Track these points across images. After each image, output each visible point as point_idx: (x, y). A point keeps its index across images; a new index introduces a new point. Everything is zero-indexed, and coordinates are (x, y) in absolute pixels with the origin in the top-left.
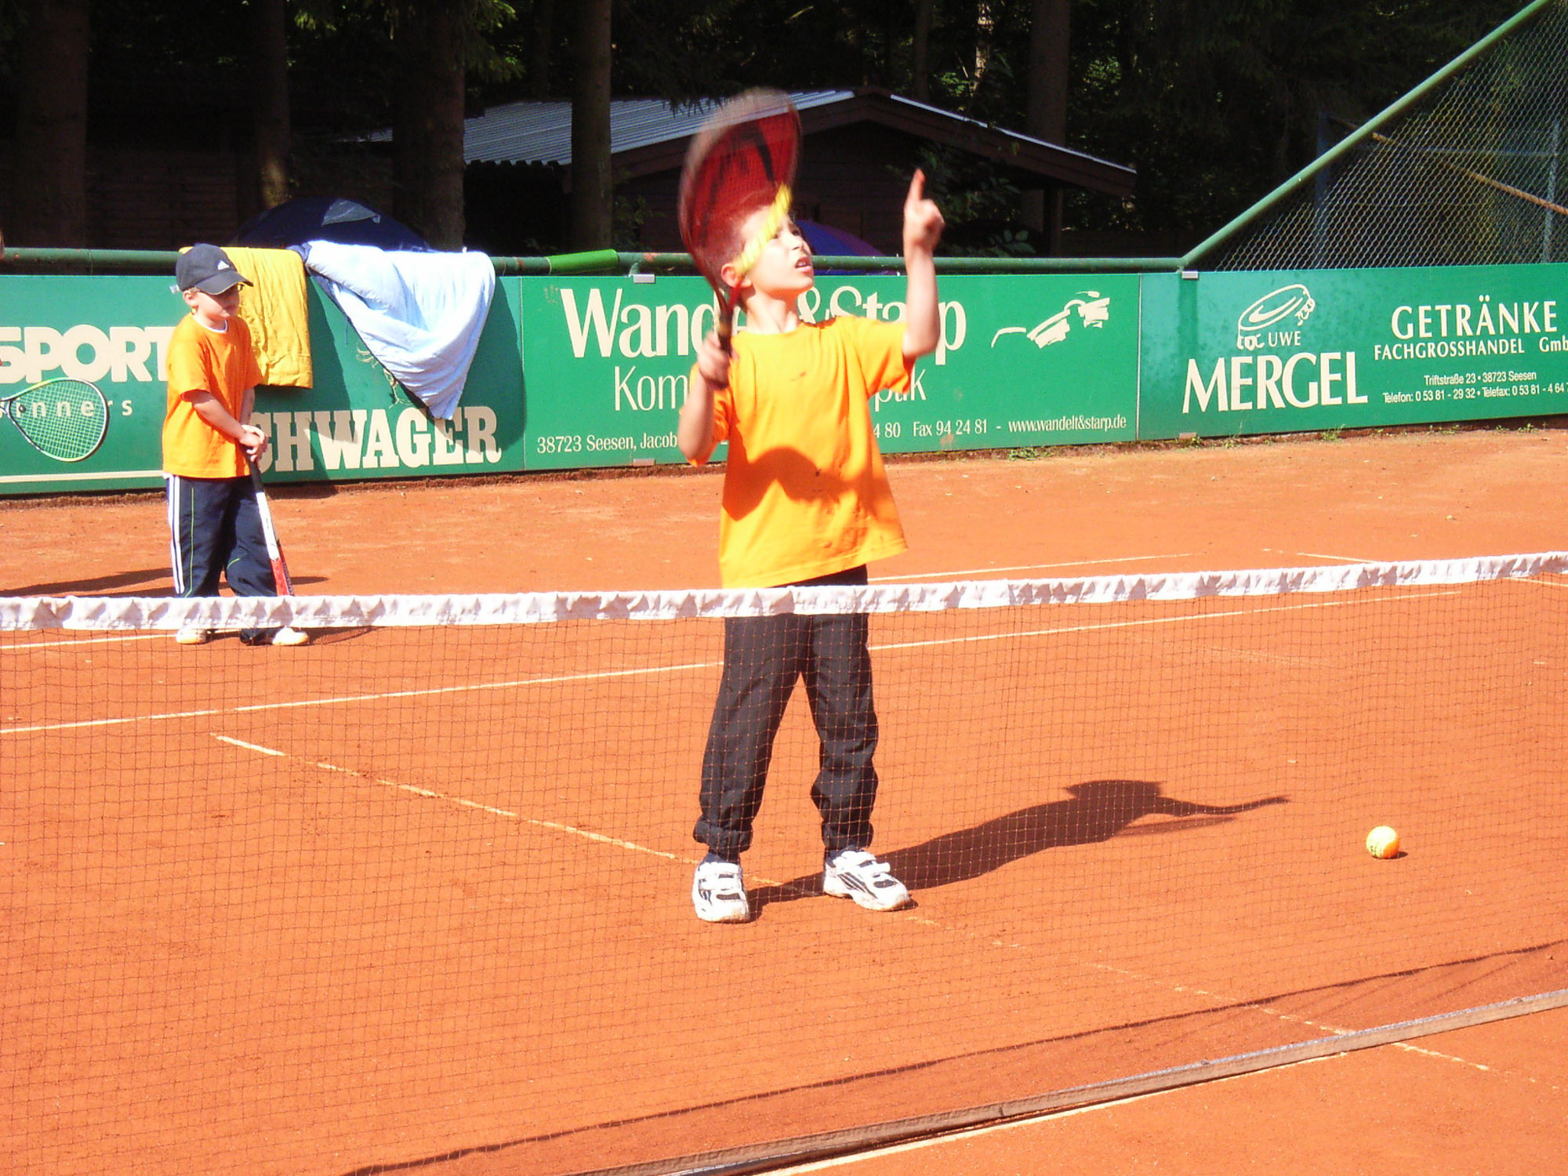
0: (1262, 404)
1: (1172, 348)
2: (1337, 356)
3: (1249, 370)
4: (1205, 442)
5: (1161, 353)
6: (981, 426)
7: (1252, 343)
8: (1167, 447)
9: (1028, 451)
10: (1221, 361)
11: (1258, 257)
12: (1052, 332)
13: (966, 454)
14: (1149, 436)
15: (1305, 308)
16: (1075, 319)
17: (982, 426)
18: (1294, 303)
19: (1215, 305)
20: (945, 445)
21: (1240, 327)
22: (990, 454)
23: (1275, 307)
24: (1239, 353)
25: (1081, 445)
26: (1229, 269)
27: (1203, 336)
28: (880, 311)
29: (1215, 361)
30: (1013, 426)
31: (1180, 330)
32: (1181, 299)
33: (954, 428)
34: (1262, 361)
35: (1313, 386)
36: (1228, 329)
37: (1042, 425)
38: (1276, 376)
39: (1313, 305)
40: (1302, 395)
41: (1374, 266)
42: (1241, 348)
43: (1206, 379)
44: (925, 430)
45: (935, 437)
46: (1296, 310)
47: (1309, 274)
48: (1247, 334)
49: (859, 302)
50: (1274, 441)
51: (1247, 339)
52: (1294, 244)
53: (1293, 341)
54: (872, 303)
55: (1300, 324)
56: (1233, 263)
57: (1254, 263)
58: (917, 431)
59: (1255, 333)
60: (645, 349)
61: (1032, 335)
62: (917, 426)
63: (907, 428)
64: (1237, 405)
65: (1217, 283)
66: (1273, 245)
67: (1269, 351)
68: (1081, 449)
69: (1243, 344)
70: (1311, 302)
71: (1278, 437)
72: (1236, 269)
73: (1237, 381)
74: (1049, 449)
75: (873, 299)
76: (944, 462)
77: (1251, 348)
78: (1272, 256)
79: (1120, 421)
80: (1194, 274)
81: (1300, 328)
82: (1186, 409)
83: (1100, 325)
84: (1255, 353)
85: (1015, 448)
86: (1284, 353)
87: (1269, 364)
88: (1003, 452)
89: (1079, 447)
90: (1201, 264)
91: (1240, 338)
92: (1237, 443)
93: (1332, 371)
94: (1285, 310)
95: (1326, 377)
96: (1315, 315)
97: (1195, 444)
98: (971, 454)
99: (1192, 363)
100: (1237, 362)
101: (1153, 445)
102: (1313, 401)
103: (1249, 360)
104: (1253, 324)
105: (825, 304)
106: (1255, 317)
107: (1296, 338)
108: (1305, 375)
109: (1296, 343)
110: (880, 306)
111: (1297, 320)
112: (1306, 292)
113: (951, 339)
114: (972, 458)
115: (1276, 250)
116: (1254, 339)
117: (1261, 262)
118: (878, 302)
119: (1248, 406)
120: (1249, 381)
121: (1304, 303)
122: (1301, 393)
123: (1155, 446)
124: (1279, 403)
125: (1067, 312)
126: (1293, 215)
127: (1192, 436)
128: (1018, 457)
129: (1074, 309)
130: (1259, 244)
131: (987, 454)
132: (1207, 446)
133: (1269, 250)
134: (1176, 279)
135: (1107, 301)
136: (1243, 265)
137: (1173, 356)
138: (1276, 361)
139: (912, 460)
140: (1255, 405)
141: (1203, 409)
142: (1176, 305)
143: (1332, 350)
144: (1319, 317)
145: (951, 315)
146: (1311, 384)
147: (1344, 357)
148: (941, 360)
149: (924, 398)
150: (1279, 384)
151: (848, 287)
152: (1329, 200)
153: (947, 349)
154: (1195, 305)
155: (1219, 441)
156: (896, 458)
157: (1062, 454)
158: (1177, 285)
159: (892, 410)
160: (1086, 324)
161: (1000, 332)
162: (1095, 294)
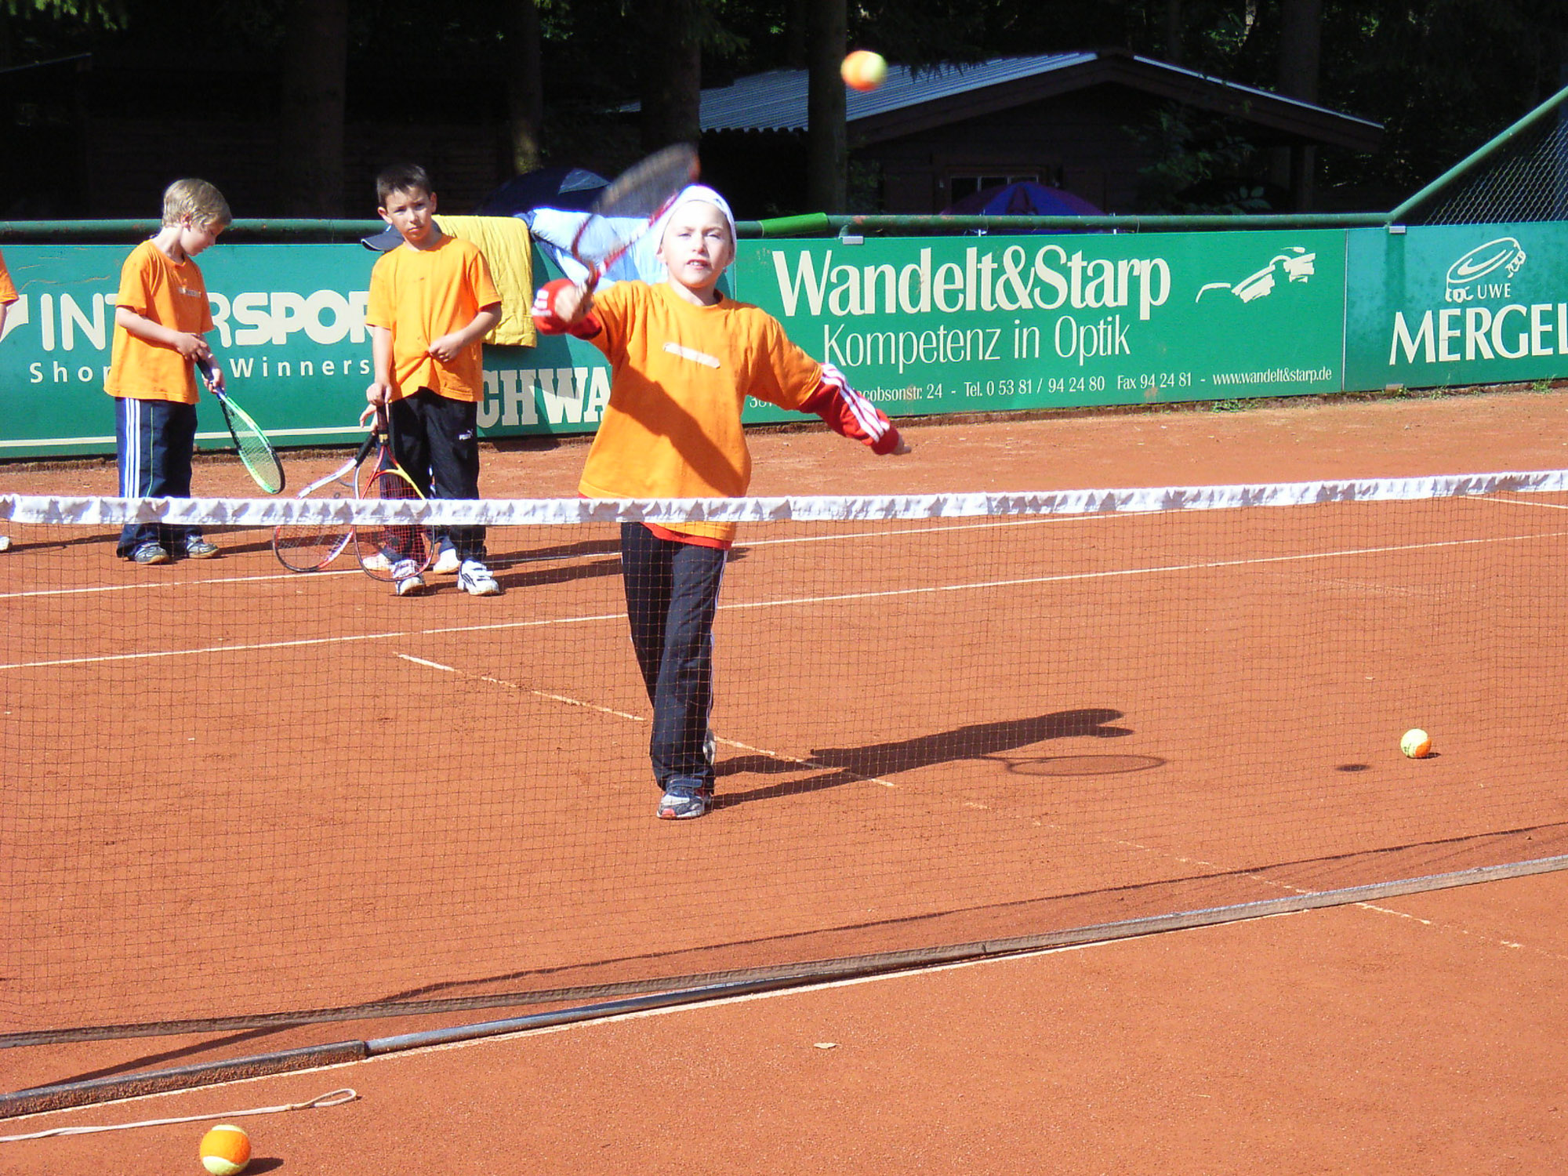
0: (1470, 355)
1: (1379, 301)
2: (1549, 307)
3: (1457, 322)
4: (1412, 394)
5: (1368, 307)
6: (1185, 379)
7: (1460, 295)
8: (1374, 398)
9: (1232, 403)
10: (1429, 314)
11: (1468, 210)
12: (1257, 287)
13: (1170, 406)
14: (1357, 386)
15: (1516, 260)
16: (1280, 274)
17: (1187, 378)
18: (1504, 255)
19: (1423, 259)
20: (1149, 398)
21: (1449, 280)
22: (1194, 406)
23: (1485, 260)
24: (1447, 305)
25: (1287, 397)
26: (1438, 223)
27: (1411, 289)
28: (1084, 269)
29: (1423, 313)
30: (1217, 380)
31: (1387, 284)
32: (1388, 253)
33: (1158, 382)
34: (1471, 313)
35: (1523, 337)
36: (1436, 282)
37: (1246, 378)
38: (1485, 328)
39: (1524, 258)
40: (1512, 346)
42: (1450, 300)
43: (1413, 331)
44: (1129, 384)
45: (1138, 390)
46: (1506, 262)
47: (1522, 227)
48: (1454, 287)
49: (1063, 260)
50: (1483, 391)
51: (1455, 292)
52: (1505, 198)
53: (1502, 293)
54: (1077, 262)
55: (1510, 276)
56: (1441, 218)
58: (1121, 385)
59: (1463, 286)
60: (854, 307)
61: (1236, 291)
62: (1122, 379)
63: (1111, 382)
64: (1444, 356)
65: (1426, 237)
66: (1484, 198)
67: (1477, 303)
68: (1285, 401)
69: (1451, 297)
70: (1522, 254)
71: (1487, 387)
72: (1445, 223)
73: (1445, 333)
74: (1253, 401)
75: (1077, 257)
76: (1148, 414)
77: (1460, 301)
78: (1482, 210)
79: (1326, 374)
80: (1401, 229)
81: (1510, 280)
82: (1392, 361)
83: (1305, 280)
84: (1464, 306)
85: (1219, 401)
86: (1494, 306)
87: (1478, 316)
88: (1207, 405)
89: (1284, 399)
90: (1409, 219)
91: (1448, 290)
92: (1445, 393)
93: (1543, 323)
94: (1495, 263)
95: (1537, 328)
96: (1526, 267)
97: (1401, 395)
98: (1175, 406)
99: (1399, 316)
100: (1445, 314)
101: (1359, 396)
102: (1523, 351)
103: (1457, 312)
104: (1462, 277)
105: (1030, 262)
106: (1464, 270)
107: (1506, 290)
108: (1515, 327)
109: (1506, 295)
110: (1085, 263)
111: (1507, 272)
112: (1516, 244)
113: (1155, 292)
114: (1177, 410)
115: (1487, 204)
116: (1463, 292)
117: (1471, 216)
118: (1083, 260)
119: (1457, 357)
120: (1457, 333)
121: (1514, 255)
122: (1511, 343)
124: (1488, 354)
125: (1272, 268)
126: (1504, 169)
127: (1398, 387)
128: (1222, 409)
129: (1279, 264)
130: (1469, 198)
131: (1191, 405)
132: (1414, 397)
133: (1479, 204)
134: (1384, 233)
135: (1313, 256)
136: (1453, 219)
137: (1380, 309)
138: (1485, 313)
139: (1116, 412)
140: (1463, 356)
141: (1411, 361)
142: (1383, 258)
143: (1544, 302)
144: (1529, 270)
145: (1155, 272)
146: (1521, 335)
147: (1555, 308)
148: (1145, 314)
149: (1128, 352)
150: (1488, 335)
151: (1053, 245)
152: (1541, 154)
153: (1151, 304)
154: (1402, 260)
155: (1427, 392)
156: (1100, 411)
157: (1267, 405)
158: (1385, 240)
159: (1096, 365)
160: (1291, 279)
161: (1205, 287)
162: (1301, 250)
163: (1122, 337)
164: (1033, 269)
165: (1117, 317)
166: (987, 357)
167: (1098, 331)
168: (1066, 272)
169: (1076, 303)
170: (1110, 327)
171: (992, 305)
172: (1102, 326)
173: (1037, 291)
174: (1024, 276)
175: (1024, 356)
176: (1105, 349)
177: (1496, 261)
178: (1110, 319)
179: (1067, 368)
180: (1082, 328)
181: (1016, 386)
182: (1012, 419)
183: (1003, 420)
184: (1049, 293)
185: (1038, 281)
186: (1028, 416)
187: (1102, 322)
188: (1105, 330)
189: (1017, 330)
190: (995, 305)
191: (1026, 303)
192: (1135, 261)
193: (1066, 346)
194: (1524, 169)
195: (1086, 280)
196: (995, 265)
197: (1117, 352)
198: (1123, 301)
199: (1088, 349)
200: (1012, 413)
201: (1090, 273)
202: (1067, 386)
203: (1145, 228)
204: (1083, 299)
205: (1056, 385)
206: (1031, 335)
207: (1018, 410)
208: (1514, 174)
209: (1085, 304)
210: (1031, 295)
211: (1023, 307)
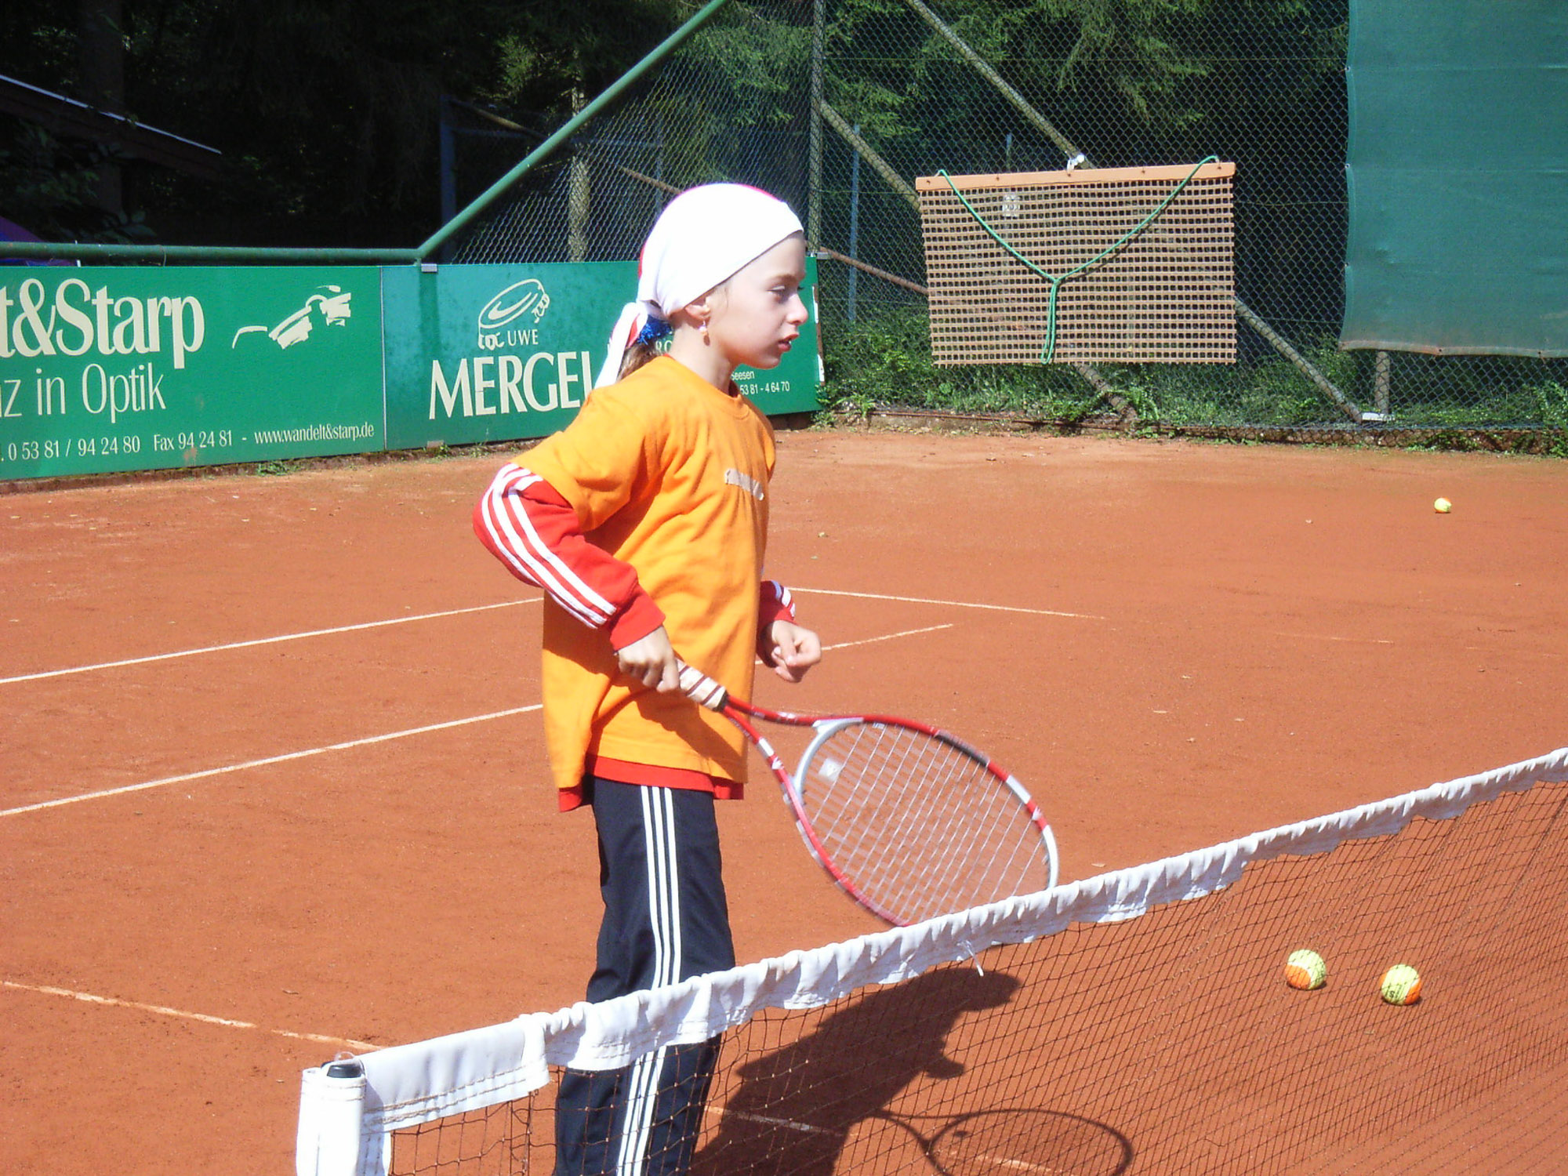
0: (505, 408)
1: (415, 350)
2: (573, 355)
3: (491, 372)
4: (453, 451)
5: (406, 354)
6: (226, 438)
7: (492, 342)
8: (416, 457)
9: (277, 465)
10: (464, 361)
11: (491, 248)
12: (294, 331)
13: (211, 470)
14: (398, 445)
15: (540, 304)
16: (316, 316)
17: (227, 437)
18: (530, 299)
19: (455, 301)
20: (190, 459)
21: (480, 325)
22: (237, 469)
23: (512, 303)
24: (481, 353)
25: (330, 457)
26: (464, 262)
27: (446, 336)
28: (111, 308)
29: (458, 361)
30: (259, 437)
31: (422, 329)
32: (422, 293)
33: (197, 441)
34: (503, 361)
35: (552, 388)
36: (468, 327)
37: (288, 436)
38: (517, 379)
39: (548, 302)
40: (543, 398)
41: (600, 260)
42: (483, 347)
43: (450, 380)
44: (166, 444)
45: (177, 452)
46: (532, 306)
47: (544, 267)
48: (486, 332)
49: (87, 298)
50: (519, 448)
51: (487, 338)
52: (524, 235)
53: (531, 340)
54: (102, 299)
55: (536, 321)
56: (467, 256)
57: (488, 255)
58: (158, 445)
59: (494, 331)
61: (273, 335)
62: (158, 439)
63: (147, 443)
64: (481, 410)
65: (455, 276)
66: (506, 235)
67: (508, 351)
68: (330, 461)
69: (484, 344)
70: (545, 297)
71: (522, 444)
72: (471, 262)
73: (480, 384)
74: (298, 462)
75: (102, 293)
76: (192, 479)
77: (492, 348)
78: (505, 248)
79: (368, 430)
80: (432, 267)
81: (537, 326)
82: (432, 416)
83: (342, 323)
84: (496, 353)
85: (262, 462)
86: (524, 353)
87: (510, 364)
88: (250, 467)
89: (329, 458)
90: (436, 256)
91: (481, 336)
92: (484, 451)
93: (569, 373)
94: (521, 306)
95: (565, 378)
96: (550, 312)
97: (443, 453)
98: (217, 469)
99: (436, 363)
100: (479, 362)
101: (400, 455)
102: (553, 405)
103: (490, 360)
104: (492, 322)
105: (50, 299)
106: (494, 314)
107: (534, 336)
108: (544, 376)
109: (534, 343)
110: (111, 301)
111: (534, 317)
112: (540, 287)
113: (188, 337)
114: (218, 474)
115: (508, 241)
116: (494, 338)
117: (495, 255)
118: (108, 297)
119: (492, 410)
120: (491, 384)
121: (539, 298)
122: (542, 396)
123: (404, 456)
124: (521, 407)
125: (308, 309)
126: (523, 203)
127: (439, 443)
128: (267, 472)
129: (315, 305)
130: (492, 235)
131: (232, 468)
132: (455, 455)
133: (502, 242)
134: (416, 272)
135: (348, 296)
136: (477, 257)
137: (416, 356)
138: (516, 361)
139: (155, 478)
140: (498, 408)
141: (449, 415)
142: (417, 300)
143: (569, 350)
144: (553, 314)
145: (187, 311)
146: (550, 386)
147: (579, 356)
148: (179, 363)
149: (163, 407)
150: (520, 385)
151: (74, 279)
152: (555, 188)
153: (185, 350)
154: (435, 301)
155: (466, 449)
156: (135, 477)
157: (311, 467)
158: (417, 279)
159: (131, 422)
160: (328, 322)
161: (241, 331)
162: (336, 289)
163: (156, 389)
164: (53, 307)
165: (150, 365)
166: (6, 415)
167: (129, 381)
168: (90, 311)
169: (104, 349)
170: (142, 377)
171: (9, 351)
172: (133, 376)
173: (60, 333)
174: (44, 314)
175: (49, 412)
176: (139, 404)
177: (523, 305)
178: (141, 367)
179: (98, 426)
180: (112, 378)
181: (42, 449)
182: (41, 488)
183: (29, 490)
184: (73, 336)
185: (60, 322)
186: (57, 484)
187: (133, 371)
188: (138, 381)
189: (39, 381)
190: (13, 351)
191: (47, 349)
192: (165, 300)
193: (95, 403)
194: (541, 203)
195: (113, 322)
196: (11, 302)
197: (152, 407)
198: (155, 346)
199: (120, 404)
200: (40, 481)
201: (117, 313)
202: (99, 447)
203: (173, 261)
204: (111, 344)
205: (86, 447)
206: (55, 388)
207: (46, 478)
208: (532, 210)
209: (113, 349)
210: (53, 339)
211: (45, 353)
